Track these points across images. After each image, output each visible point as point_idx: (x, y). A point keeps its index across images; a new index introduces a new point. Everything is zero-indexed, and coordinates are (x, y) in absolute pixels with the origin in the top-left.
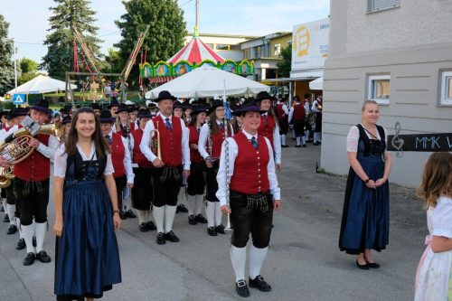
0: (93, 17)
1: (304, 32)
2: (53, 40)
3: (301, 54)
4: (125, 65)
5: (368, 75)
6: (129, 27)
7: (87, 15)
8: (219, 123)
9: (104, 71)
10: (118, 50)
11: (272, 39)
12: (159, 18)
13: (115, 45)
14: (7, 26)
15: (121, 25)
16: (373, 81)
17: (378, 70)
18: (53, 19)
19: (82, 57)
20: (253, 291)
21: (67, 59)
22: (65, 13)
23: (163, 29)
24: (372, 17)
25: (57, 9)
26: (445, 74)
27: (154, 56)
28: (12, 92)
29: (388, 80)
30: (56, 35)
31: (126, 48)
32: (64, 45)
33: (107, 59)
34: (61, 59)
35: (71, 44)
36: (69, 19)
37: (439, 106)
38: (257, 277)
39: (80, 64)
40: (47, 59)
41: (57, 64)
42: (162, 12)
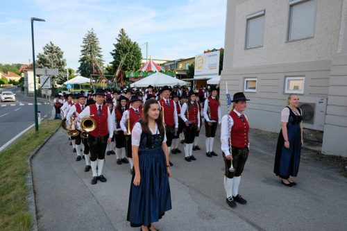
0: (101, 50)
1: (200, 58)
2: (83, 60)
3: (199, 68)
4: (115, 71)
5: (245, 78)
6: (116, 55)
7: (98, 49)
8: (192, 103)
9: (105, 74)
10: (111, 65)
11: (178, 62)
12: (130, 51)
13: (111, 63)
14: (62, 53)
15: (113, 54)
16: (247, 81)
17: (251, 76)
18: (82, 51)
19: (96, 68)
20: (238, 204)
21: (89, 69)
22: (87, 48)
23: (132, 56)
24: (247, 51)
25: (84, 47)
26: (287, 78)
27: (128, 68)
28: (65, 83)
29: (255, 81)
30: (84, 58)
31: (115, 64)
32: (88, 62)
33: (107, 69)
34: (86, 69)
35: (91, 62)
36: (90, 51)
37: (284, 94)
38: (238, 196)
39: (95, 71)
40: (80, 68)
41: (85, 71)
42: (131, 49)
